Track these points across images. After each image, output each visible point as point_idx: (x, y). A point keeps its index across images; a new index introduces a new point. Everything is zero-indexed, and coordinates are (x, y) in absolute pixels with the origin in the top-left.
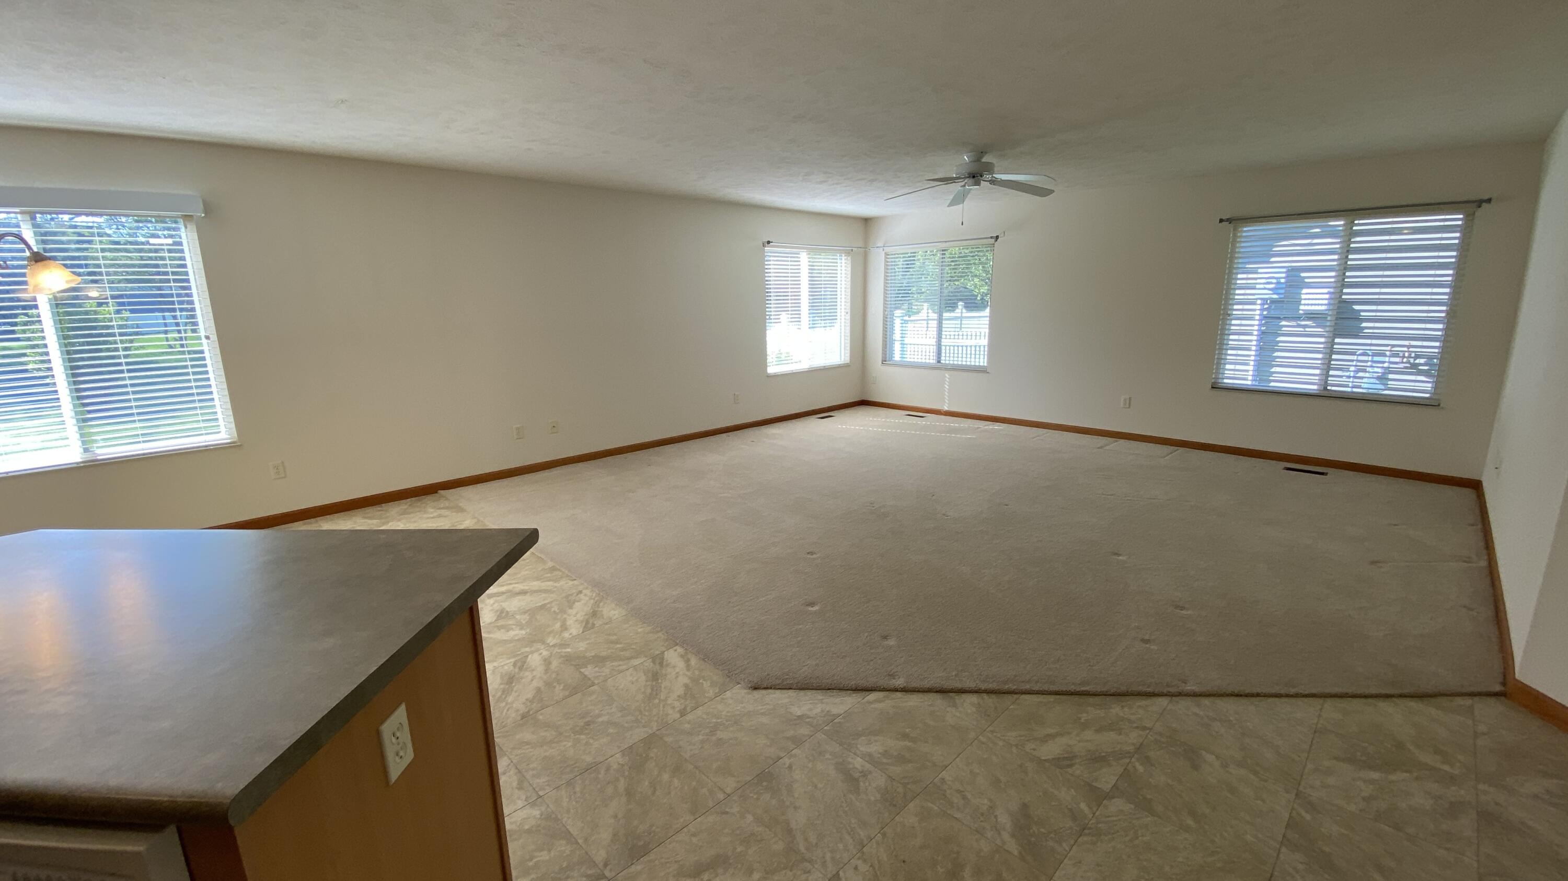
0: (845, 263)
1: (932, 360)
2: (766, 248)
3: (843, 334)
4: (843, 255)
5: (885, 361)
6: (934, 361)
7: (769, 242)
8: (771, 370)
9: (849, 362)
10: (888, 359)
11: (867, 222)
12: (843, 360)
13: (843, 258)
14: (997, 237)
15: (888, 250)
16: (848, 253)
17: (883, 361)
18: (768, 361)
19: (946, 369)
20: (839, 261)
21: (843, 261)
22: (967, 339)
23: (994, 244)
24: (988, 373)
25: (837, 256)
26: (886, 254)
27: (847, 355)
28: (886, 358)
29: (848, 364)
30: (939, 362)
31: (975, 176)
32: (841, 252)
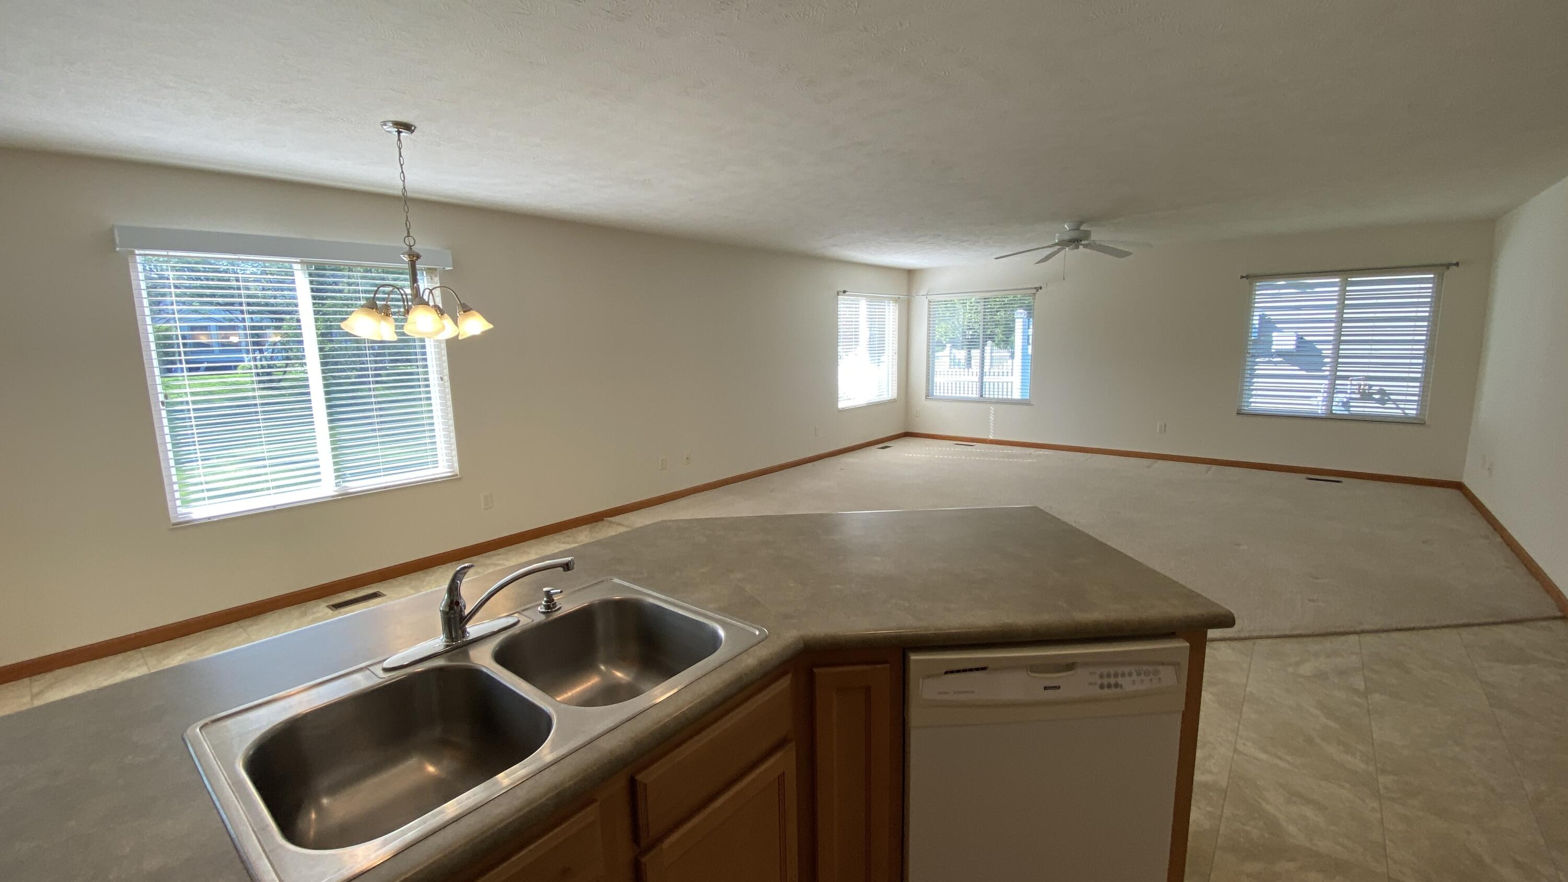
0: (893, 309)
1: (975, 395)
2: (839, 297)
3: (890, 373)
4: (891, 302)
5: (928, 396)
6: (978, 396)
7: (845, 292)
8: (842, 405)
9: (896, 397)
10: (930, 394)
11: (910, 274)
12: (890, 396)
13: (891, 305)
14: (1041, 288)
15: (930, 297)
16: (896, 300)
17: (926, 396)
18: (839, 396)
19: (991, 402)
20: (886, 307)
21: (891, 307)
22: (1003, 375)
23: (1035, 294)
24: (1032, 405)
25: (885, 302)
26: (929, 302)
27: (894, 391)
28: (928, 393)
29: (895, 399)
30: (982, 396)
31: (1074, 242)
32: (890, 299)
